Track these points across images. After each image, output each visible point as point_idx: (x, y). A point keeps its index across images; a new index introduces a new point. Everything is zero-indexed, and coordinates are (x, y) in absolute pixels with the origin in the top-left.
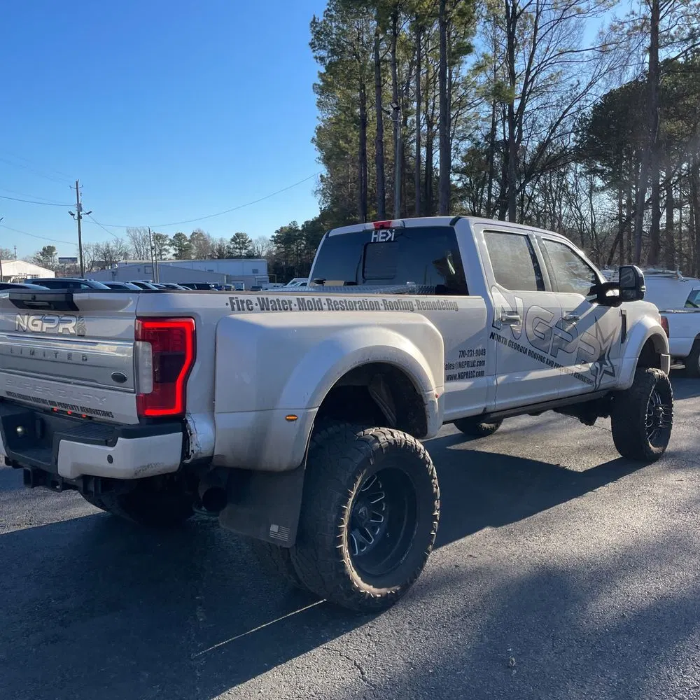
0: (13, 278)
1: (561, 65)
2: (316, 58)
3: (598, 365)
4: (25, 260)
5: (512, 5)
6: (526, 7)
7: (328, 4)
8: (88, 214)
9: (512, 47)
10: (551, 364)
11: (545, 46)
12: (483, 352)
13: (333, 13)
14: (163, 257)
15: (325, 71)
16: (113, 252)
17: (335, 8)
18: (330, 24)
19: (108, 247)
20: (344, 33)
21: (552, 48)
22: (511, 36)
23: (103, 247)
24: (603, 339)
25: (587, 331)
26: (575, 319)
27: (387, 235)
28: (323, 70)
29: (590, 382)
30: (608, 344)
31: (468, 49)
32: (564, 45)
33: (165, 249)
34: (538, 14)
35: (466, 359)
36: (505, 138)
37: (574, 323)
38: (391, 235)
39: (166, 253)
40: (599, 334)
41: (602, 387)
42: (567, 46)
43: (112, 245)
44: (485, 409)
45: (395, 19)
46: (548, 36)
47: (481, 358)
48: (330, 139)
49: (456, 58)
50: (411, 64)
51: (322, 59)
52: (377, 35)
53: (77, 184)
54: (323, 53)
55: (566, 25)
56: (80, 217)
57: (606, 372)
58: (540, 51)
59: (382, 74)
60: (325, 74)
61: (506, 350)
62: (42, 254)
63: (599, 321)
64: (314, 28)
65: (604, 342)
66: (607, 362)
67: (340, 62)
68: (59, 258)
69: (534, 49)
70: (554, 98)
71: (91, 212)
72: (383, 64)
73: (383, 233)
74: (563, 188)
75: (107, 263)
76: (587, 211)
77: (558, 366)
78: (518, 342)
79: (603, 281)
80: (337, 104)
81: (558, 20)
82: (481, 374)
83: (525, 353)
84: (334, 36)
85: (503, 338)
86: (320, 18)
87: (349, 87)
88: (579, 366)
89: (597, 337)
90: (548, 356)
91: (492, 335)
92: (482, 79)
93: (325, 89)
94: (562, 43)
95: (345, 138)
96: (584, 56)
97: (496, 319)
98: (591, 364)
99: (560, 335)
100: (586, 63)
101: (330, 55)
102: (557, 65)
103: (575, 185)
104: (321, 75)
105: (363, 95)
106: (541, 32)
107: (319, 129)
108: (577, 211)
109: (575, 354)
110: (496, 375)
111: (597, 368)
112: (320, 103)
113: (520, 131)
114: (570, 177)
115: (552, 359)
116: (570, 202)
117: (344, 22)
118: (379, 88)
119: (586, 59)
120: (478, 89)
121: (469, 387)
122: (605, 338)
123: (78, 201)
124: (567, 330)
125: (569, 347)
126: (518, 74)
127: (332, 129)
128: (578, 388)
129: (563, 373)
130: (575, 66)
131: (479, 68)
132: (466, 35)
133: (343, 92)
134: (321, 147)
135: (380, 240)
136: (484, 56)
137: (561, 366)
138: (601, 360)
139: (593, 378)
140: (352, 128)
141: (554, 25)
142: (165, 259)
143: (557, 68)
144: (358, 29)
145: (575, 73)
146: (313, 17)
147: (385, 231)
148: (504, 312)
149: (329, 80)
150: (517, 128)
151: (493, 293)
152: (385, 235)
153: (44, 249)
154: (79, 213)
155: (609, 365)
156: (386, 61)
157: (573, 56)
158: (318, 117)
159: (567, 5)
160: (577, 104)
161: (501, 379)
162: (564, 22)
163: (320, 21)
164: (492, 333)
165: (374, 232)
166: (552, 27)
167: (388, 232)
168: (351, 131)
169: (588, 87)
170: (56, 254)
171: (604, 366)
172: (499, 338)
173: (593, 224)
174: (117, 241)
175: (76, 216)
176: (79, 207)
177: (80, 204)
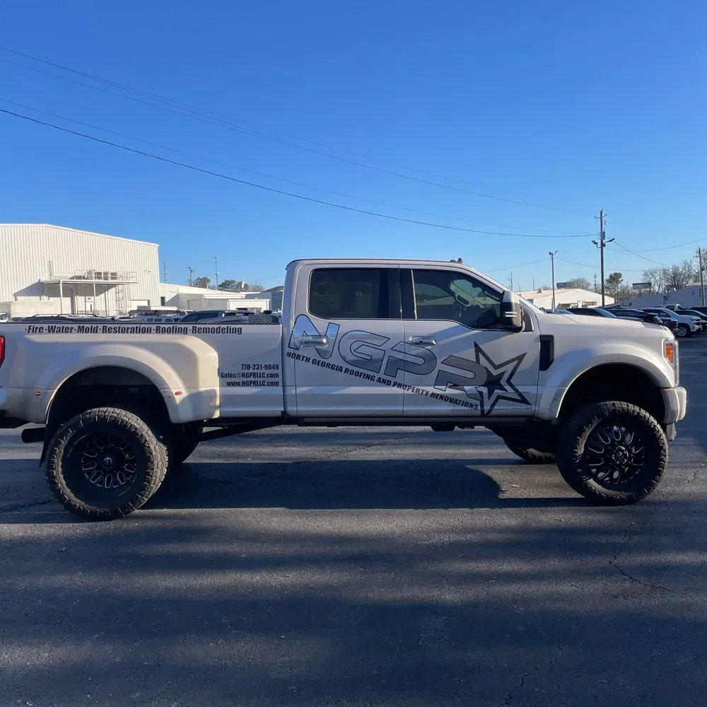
0: (572, 305)
8: (610, 241)
10: (387, 383)
12: (276, 367)
16: (680, 275)
30: (505, 369)
35: (252, 371)
40: (482, 359)
44: (284, 412)
47: (272, 371)
53: (601, 214)
56: (603, 245)
68: (632, 284)
71: (614, 239)
77: (398, 385)
82: (274, 384)
83: (340, 370)
85: (304, 356)
89: (477, 362)
90: (380, 375)
109: (432, 376)
110: (296, 386)
121: (255, 393)
123: (602, 229)
154: (602, 241)
161: (302, 390)
170: (622, 280)
172: (298, 357)
174: (685, 263)
175: (599, 245)
176: (603, 235)
177: (604, 233)
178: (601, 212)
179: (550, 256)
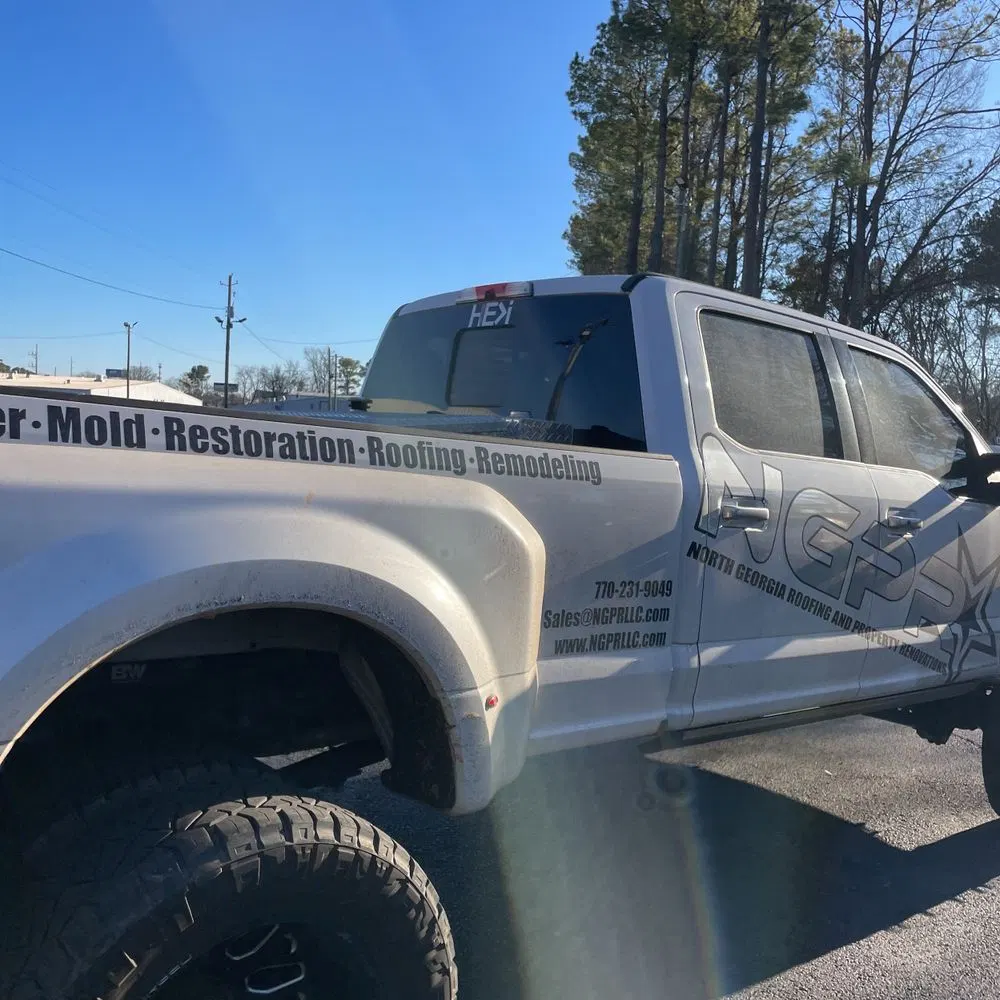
1: (947, 134)
2: (575, 113)
3: (958, 629)
4: (169, 384)
5: (874, 40)
6: (896, 43)
7: (598, 38)
8: (240, 321)
9: (869, 105)
10: (845, 624)
11: (922, 104)
12: (666, 588)
13: (605, 50)
14: (351, 391)
15: (587, 134)
16: (283, 379)
17: (607, 44)
18: (599, 67)
19: (279, 372)
20: (617, 80)
21: (934, 107)
22: (869, 86)
23: (271, 371)
24: (973, 575)
25: (938, 554)
26: (911, 527)
27: (499, 312)
28: (585, 133)
29: (937, 665)
30: (985, 583)
31: (801, 103)
32: (953, 102)
33: (353, 380)
34: (915, 54)
35: (615, 602)
36: (850, 239)
37: (909, 535)
38: (506, 313)
39: (355, 386)
40: (965, 562)
41: (963, 676)
42: (957, 104)
43: (283, 369)
44: (664, 723)
45: (694, 58)
46: (928, 88)
47: (659, 602)
48: (589, 234)
49: (780, 114)
50: (715, 126)
51: (584, 116)
52: (666, 81)
54: (586, 107)
55: (958, 73)
56: (229, 326)
57: (976, 645)
58: (915, 110)
59: (668, 139)
60: (586, 139)
61: (728, 585)
62: (191, 376)
63: (965, 535)
64: (575, 72)
65: (977, 580)
66: (980, 622)
67: (609, 122)
68: (215, 384)
69: (905, 108)
70: (932, 182)
71: (244, 319)
72: (672, 125)
73: (491, 309)
74: (940, 323)
75: (274, 394)
76: (976, 359)
77: (860, 628)
78: (762, 570)
79: (982, 448)
80: (601, 182)
81: (946, 64)
82: (658, 639)
83: (781, 595)
84: (603, 84)
85: (723, 557)
86: (586, 57)
87: (620, 157)
88: (914, 630)
89: (959, 570)
90: (838, 606)
91: (694, 550)
92: (820, 150)
93: (586, 161)
94: (950, 100)
95: (609, 232)
96: (984, 120)
97: (705, 511)
98: (941, 628)
99: (871, 559)
100: (984, 131)
101: (595, 110)
102: (940, 133)
103: (960, 319)
104: (582, 141)
105: (640, 170)
106: (916, 82)
107: (576, 221)
108: (959, 361)
109: (906, 602)
110: (698, 644)
111: (955, 635)
112: (579, 183)
113: (875, 231)
114: (952, 309)
115: (849, 612)
116: (947, 345)
117: (619, 63)
118: (663, 157)
119: (987, 125)
120: (812, 163)
121: (622, 671)
122: (978, 573)
123: (229, 303)
124: (890, 548)
125: (892, 588)
126: (877, 144)
127: (594, 219)
128: (909, 677)
129: (874, 644)
130: (969, 135)
131: (817, 132)
132: (800, 81)
133: (611, 167)
134: (575, 245)
135: (485, 324)
136: (825, 114)
137: (869, 629)
138: (967, 618)
139: (945, 658)
140: (620, 218)
141: (939, 70)
142: (353, 394)
143: (940, 137)
144: (639, 74)
145: (968, 146)
146: (574, 56)
147: (495, 304)
148: (729, 496)
149: (592, 147)
150: (870, 224)
151: (706, 452)
152: (493, 313)
153: (193, 369)
154: (229, 320)
155: (984, 630)
156: (676, 120)
157: (967, 119)
158: (574, 202)
159: (959, 43)
160: (968, 193)
161: (710, 654)
162: (954, 68)
163: (584, 62)
164: (694, 544)
165: (475, 307)
166: (935, 75)
167: (501, 306)
168: (618, 222)
169: (987, 168)
170: (208, 377)
171: (972, 632)
172: (712, 558)
173: (984, 383)
174: (291, 364)
175: (225, 324)
176: (230, 312)
177: (232, 308)
178: (230, 278)
179: (125, 329)
